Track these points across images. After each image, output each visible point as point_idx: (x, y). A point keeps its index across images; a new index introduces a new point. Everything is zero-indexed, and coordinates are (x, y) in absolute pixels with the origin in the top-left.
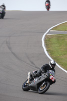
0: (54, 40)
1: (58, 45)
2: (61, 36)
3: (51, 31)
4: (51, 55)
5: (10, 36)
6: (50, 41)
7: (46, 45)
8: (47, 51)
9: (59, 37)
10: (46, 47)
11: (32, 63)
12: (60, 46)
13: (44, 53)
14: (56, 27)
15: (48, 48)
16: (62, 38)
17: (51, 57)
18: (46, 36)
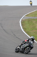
0: (26, 22)
1: (29, 25)
2: (30, 19)
3: (25, 17)
4: (25, 31)
5: (2, 20)
6: (24, 23)
7: (22, 25)
8: (23, 28)
9: (29, 21)
10: (22, 26)
11: (14, 35)
12: (30, 25)
13: (21, 29)
14: (28, 15)
15: (23, 27)
16: (31, 21)
17: (25, 32)
18: (22, 20)
